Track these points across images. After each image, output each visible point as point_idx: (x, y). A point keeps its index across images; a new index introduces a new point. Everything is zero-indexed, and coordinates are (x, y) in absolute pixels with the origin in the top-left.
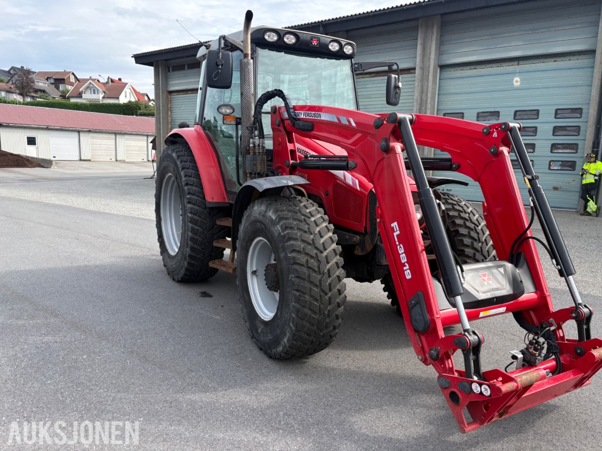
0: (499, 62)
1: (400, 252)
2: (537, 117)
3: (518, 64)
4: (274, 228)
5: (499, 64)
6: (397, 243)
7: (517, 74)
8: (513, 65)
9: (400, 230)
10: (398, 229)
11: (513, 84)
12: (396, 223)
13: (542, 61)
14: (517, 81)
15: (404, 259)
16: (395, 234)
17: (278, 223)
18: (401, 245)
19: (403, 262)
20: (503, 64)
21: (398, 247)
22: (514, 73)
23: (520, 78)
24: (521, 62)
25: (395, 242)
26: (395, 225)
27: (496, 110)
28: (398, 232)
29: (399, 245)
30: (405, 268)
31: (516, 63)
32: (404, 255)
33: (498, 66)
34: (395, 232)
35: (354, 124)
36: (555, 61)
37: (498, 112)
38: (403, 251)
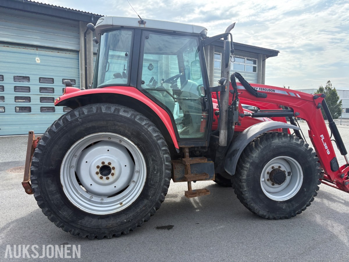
0: (25, 46)
1: (325, 146)
2: (52, 82)
3: (37, 50)
4: (301, 148)
5: (25, 47)
6: (323, 142)
7: (37, 56)
8: (33, 49)
9: (324, 137)
10: (323, 137)
11: (36, 62)
12: (322, 135)
13: (51, 51)
14: (38, 60)
15: (326, 147)
16: (322, 139)
17: (303, 144)
18: (325, 143)
19: (326, 149)
20: (27, 48)
21: (324, 144)
22: (36, 55)
23: (40, 59)
24: (38, 49)
25: (322, 142)
26: (322, 136)
27: (27, 76)
28: (324, 138)
29: (324, 143)
30: (327, 151)
31: (36, 49)
32: (326, 146)
33: (24, 48)
34: (322, 138)
35: (299, 96)
36: (58, 52)
37: (29, 77)
38: (326, 145)
